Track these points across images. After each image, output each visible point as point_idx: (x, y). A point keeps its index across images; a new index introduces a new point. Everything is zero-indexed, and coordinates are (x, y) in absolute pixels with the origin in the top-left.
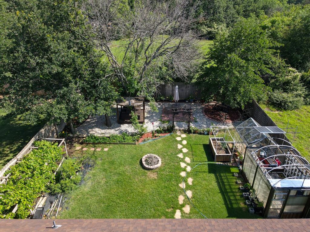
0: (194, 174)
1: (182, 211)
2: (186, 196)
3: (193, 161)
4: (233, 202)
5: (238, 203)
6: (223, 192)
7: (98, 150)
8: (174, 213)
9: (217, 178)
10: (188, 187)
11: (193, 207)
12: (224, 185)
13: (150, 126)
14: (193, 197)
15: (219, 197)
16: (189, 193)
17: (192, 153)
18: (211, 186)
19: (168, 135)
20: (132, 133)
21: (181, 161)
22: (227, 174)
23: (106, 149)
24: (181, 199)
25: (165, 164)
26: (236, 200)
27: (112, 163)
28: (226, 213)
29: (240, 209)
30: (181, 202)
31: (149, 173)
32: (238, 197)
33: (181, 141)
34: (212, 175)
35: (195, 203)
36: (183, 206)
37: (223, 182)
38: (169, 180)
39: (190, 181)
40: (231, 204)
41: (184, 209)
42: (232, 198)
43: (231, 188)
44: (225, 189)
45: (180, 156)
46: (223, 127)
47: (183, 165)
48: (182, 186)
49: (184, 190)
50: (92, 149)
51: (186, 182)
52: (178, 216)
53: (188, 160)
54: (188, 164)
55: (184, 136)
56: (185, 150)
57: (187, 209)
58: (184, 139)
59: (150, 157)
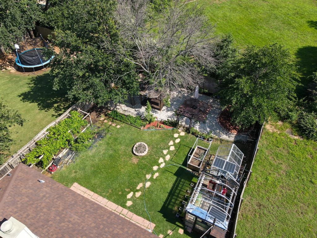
0: (163, 171)
1: (134, 194)
2: (144, 185)
3: (171, 160)
4: (171, 203)
5: (173, 206)
6: (171, 194)
7: (114, 125)
8: (129, 193)
9: (176, 181)
10: (151, 180)
11: (143, 195)
12: (176, 188)
14: (148, 188)
15: (165, 196)
16: (148, 184)
17: (174, 154)
18: (167, 186)
19: (171, 128)
21: (162, 157)
22: (186, 182)
23: (118, 127)
24: (140, 186)
25: (150, 154)
26: (175, 203)
27: (116, 140)
28: (159, 208)
29: (172, 210)
30: (138, 188)
31: (134, 156)
32: (178, 202)
33: (176, 138)
34: (175, 178)
35: (147, 193)
36: (138, 191)
37: (178, 186)
38: (143, 169)
39: (157, 174)
40: (169, 204)
41: (136, 193)
42: (173, 200)
43: (179, 194)
44: (175, 192)
45: (165, 152)
46: (224, 137)
47: (161, 160)
48: (148, 176)
49: (146, 180)
50: (110, 123)
51: (153, 175)
52: (130, 196)
53: (168, 157)
54: (165, 161)
55: (183, 134)
56: (172, 148)
57: (138, 194)
58: (180, 137)
59: (140, 146)
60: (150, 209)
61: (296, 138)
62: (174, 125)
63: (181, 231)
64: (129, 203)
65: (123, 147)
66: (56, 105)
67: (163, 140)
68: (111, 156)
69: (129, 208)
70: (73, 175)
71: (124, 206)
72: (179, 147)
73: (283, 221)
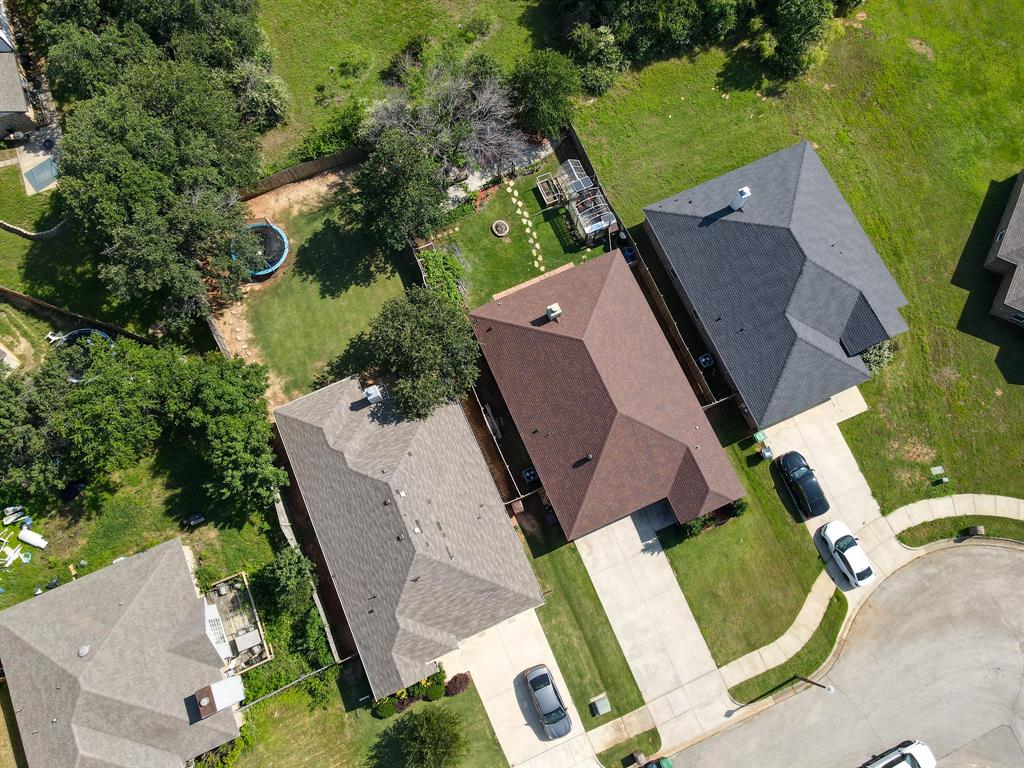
0: (536, 227)
1: (538, 260)
2: (536, 249)
3: (530, 213)
4: (566, 241)
5: (569, 241)
6: (559, 236)
7: (451, 232)
8: (533, 263)
9: (551, 225)
10: (536, 241)
11: (544, 255)
12: (558, 229)
13: (475, 182)
14: (541, 248)
15: (557, 242)
16: (538, 246)
17: (527, 206)
18: (550, 234)
19: (497, 188)
20: (464, 198)
21: (521, 218)
22: (558, 217)
23: (457, 229)
24: (534, 252)
25: (512, 225)
26: (567, 239)
27: (471, 241)
28: (562, 251)
29: (571, 245)
30: (535, 255)
31: (503, 239)
32: (569, 237)
33: (513, 192)
34: (548, 223)
35: (544, 251)
36: (537, 257)
37: (556, 227)
38: (521, 240)
39: (534, 234)
40: (565, 243)
42: (565, 239)
43: (562, 230)
44: (559, 233)
45: (519, 212)
46: (543, 154)
47: (524, 221)
48: (531, 241)
49: (533, 245)
50: (445, 234)
51: (532, 237)
52: (536, 264)
53: (526, 214)
54: (528, 219)
55: (512, 183)
56: (520, 204)
57: (540, 258)
58: (513, 188)
59: (497, 227)
60: (558, 258)
61: (592, 101)
62: (497, 181)
63: (589, 250)
64: (542, 269)
65: (486, 241)
66: (373, 269)
67: (505, 204)
68: (486, 256)
69: (546, 271)
70: (483, 294)
71: (543, 273)
72: (522, 197)
73: (633, 184)
